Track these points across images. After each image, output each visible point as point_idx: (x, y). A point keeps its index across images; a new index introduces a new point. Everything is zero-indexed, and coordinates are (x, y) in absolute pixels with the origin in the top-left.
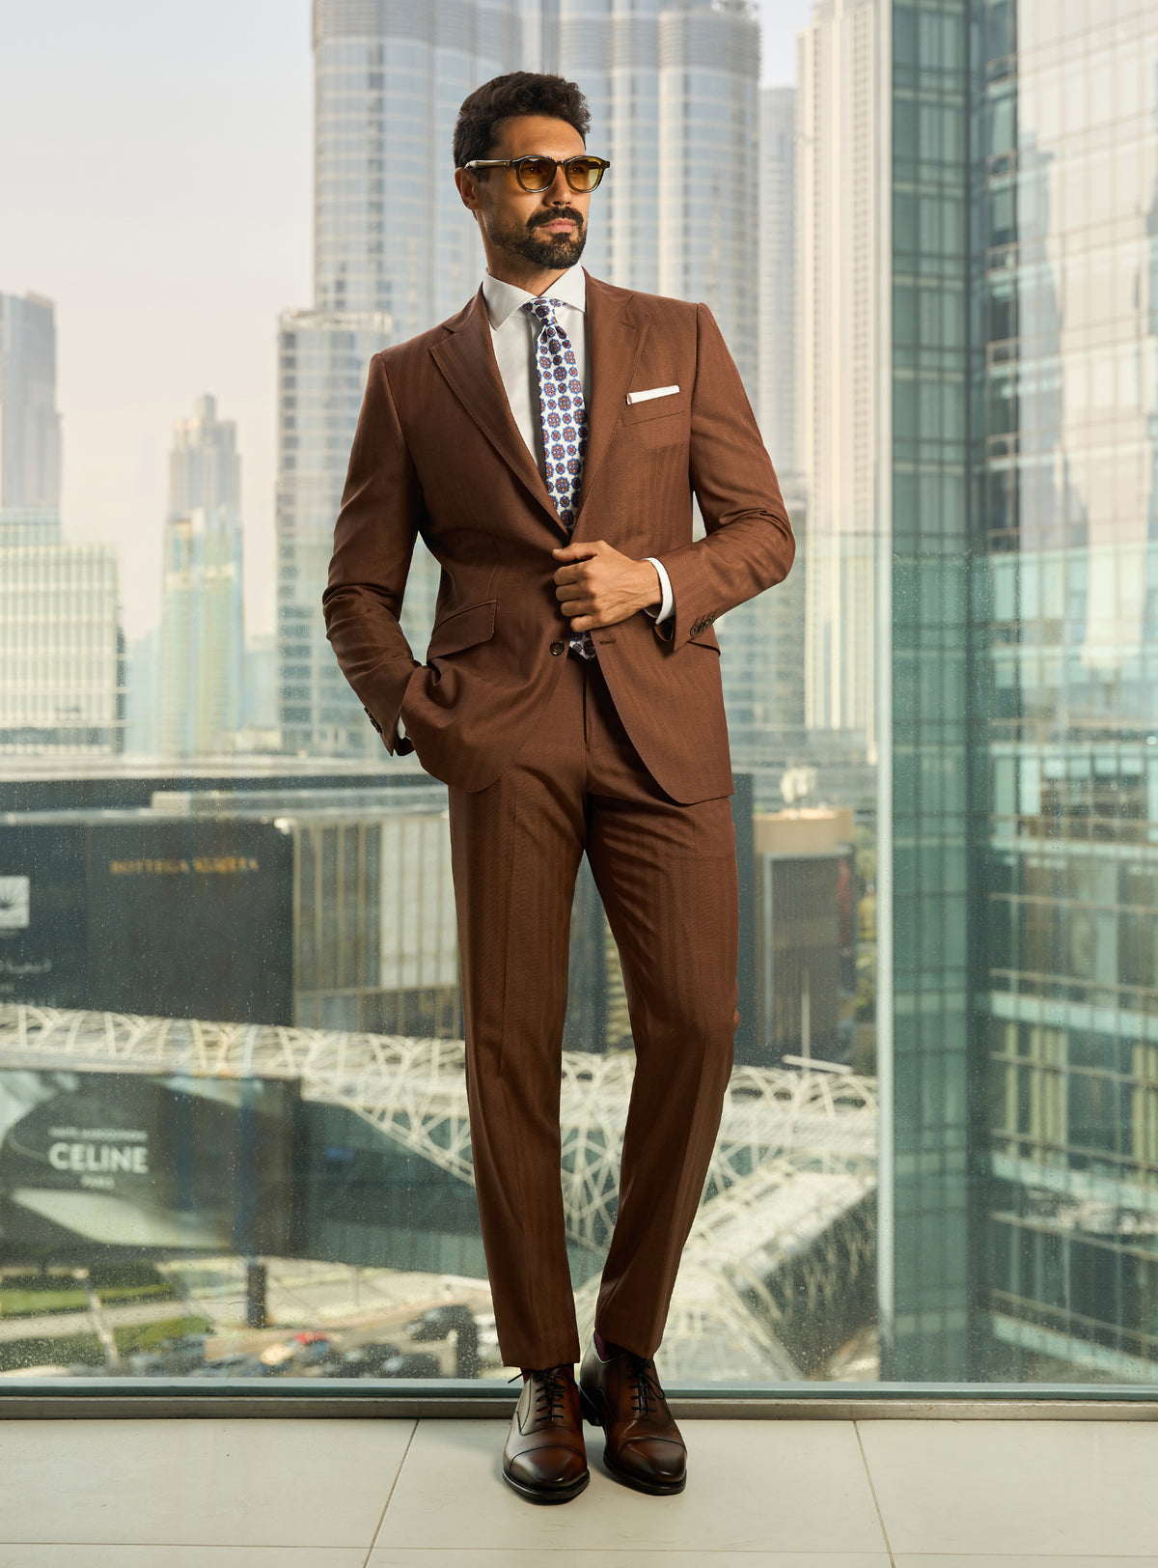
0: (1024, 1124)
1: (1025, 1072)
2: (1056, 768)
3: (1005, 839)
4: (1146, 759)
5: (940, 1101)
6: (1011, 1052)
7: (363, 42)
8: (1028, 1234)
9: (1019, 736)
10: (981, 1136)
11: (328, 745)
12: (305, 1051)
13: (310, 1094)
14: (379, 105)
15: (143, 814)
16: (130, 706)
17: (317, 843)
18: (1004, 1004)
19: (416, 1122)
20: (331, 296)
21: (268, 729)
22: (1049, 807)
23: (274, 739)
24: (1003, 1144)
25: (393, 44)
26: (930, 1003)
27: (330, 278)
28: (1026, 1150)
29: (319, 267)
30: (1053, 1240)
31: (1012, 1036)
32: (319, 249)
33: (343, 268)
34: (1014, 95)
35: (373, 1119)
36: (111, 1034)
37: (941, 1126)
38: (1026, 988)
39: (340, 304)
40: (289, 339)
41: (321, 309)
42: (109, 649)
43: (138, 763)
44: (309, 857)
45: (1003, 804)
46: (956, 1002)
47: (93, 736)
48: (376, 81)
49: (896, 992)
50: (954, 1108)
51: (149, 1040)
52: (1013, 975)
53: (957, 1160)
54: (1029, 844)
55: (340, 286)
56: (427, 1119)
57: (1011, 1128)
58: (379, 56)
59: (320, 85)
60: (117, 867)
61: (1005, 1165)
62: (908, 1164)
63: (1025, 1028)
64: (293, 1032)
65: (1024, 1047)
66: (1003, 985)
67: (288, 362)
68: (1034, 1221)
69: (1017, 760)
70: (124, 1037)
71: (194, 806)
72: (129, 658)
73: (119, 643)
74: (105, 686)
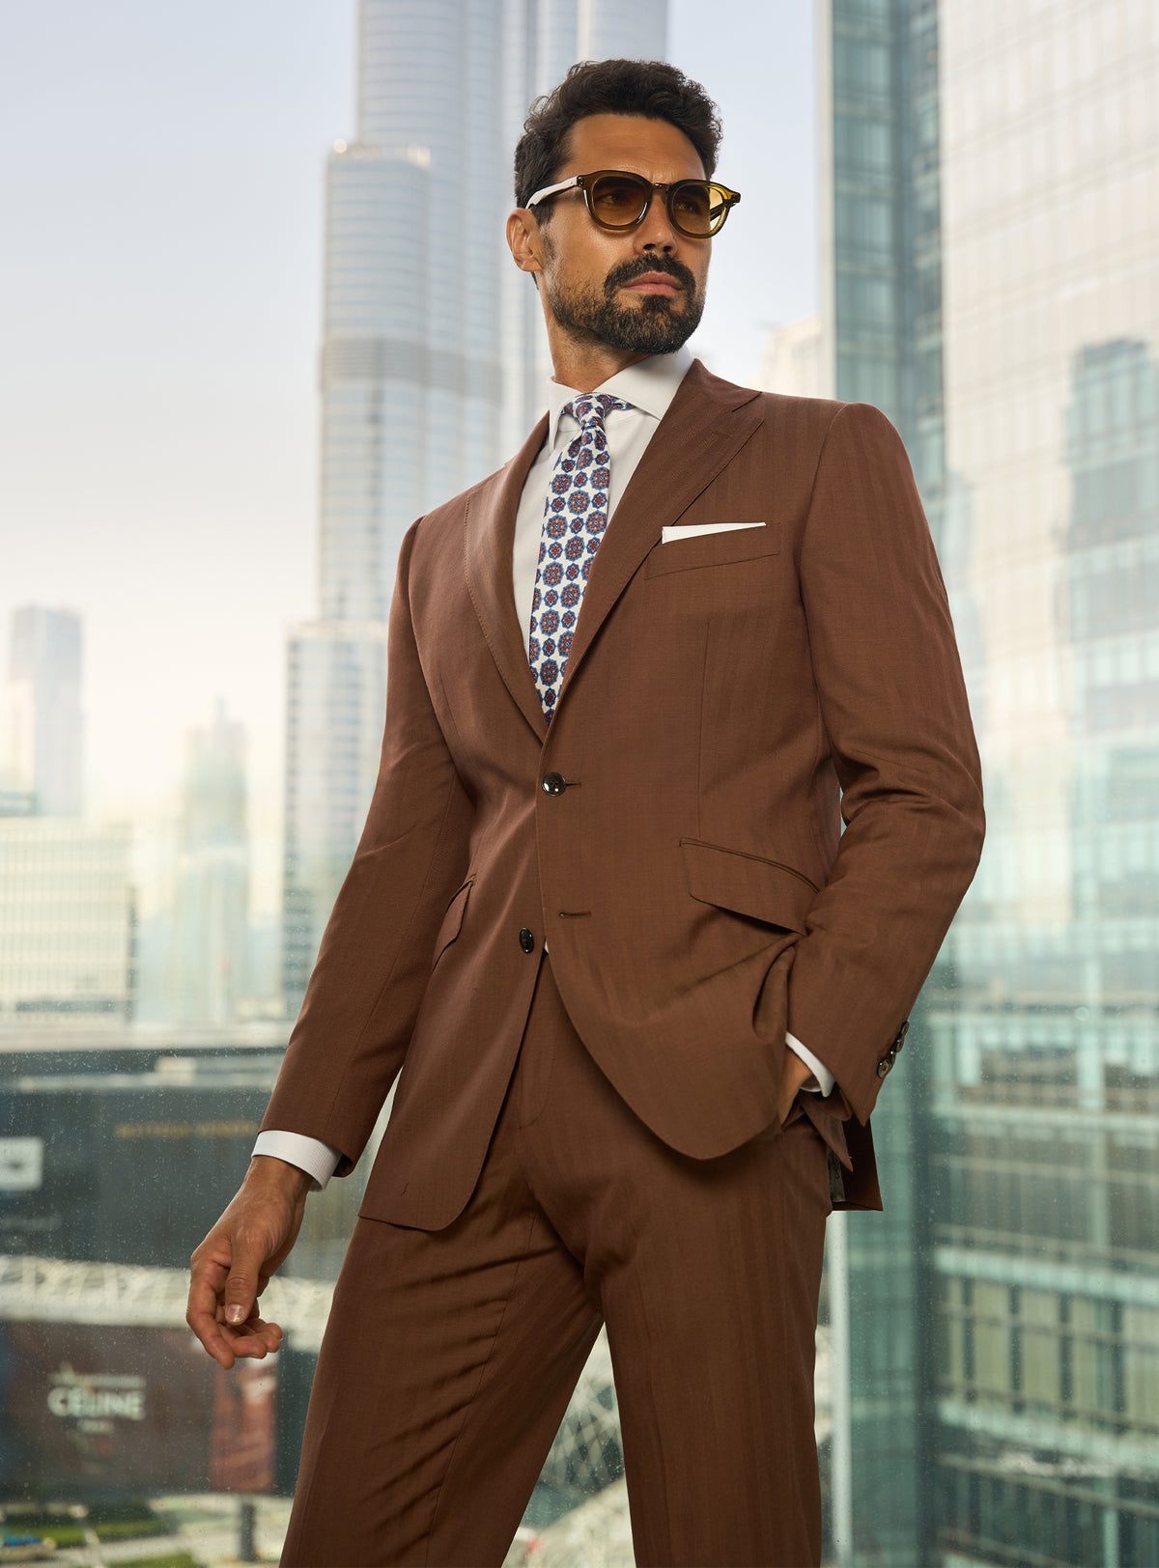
0: (969, 1371)
1: (969, 1324)
2: (992, 1038)
3: (946, 1107)
4: (1077, 1030)
5: (890, 1348)
6: (954, 1303)
7: (363, 386)
8: (975, 1477)
9: (954, 1007)
10: (929, 1383)
12: (293, 1302)
13: (302, 1343)
14: (377, 441)
15: (150, 1081)
16: (140, 978)
18: (949, 1260)
20: (333, 608)
21: (268, 997)
22: (988, 1075)
23: (275, 1007)
24: (947, 1391)
25: (392, 387)
26: (880, 1258)
27: (332, 591)
28: (971, 1397)
29: (323, 583)
30: (998, 1483)
31: (955, 1292)
32: (323, 568)
33: (344, 584)
34: (942, 430)
36: (111, 1286)
37: (890, 1374)
38: (968, 1244)
39: (341, 615)
40: (294, 647)
41: (324, 620)
42: (120, 926)
43: (146, 1032)
45: (942, 1072)
46: (904, 1257)
47: (106, 1006)
48: (375, 419)
49: (850, 1245)
50: (903, 1353)
51: (147, 1292)
52: (956, 1232)
53: (907, 1406)
54: (969, 1112)
55: (341, 599)
57: (956, 1375)
58: (377, 398)
59: (326, 423)
60: (125, 1131)
61: (952, 1411)
62: (862, 1410)
63: (968, 1283)
65: (967, 1299)
66: (946, 1241)
67: (294, 667)
68: (980, 1464)
69: (954, 1030)
70: (123, 1288)
71: (199, 1072)
72: (144, 933)
73: (133, 919)
74: (118, 959)
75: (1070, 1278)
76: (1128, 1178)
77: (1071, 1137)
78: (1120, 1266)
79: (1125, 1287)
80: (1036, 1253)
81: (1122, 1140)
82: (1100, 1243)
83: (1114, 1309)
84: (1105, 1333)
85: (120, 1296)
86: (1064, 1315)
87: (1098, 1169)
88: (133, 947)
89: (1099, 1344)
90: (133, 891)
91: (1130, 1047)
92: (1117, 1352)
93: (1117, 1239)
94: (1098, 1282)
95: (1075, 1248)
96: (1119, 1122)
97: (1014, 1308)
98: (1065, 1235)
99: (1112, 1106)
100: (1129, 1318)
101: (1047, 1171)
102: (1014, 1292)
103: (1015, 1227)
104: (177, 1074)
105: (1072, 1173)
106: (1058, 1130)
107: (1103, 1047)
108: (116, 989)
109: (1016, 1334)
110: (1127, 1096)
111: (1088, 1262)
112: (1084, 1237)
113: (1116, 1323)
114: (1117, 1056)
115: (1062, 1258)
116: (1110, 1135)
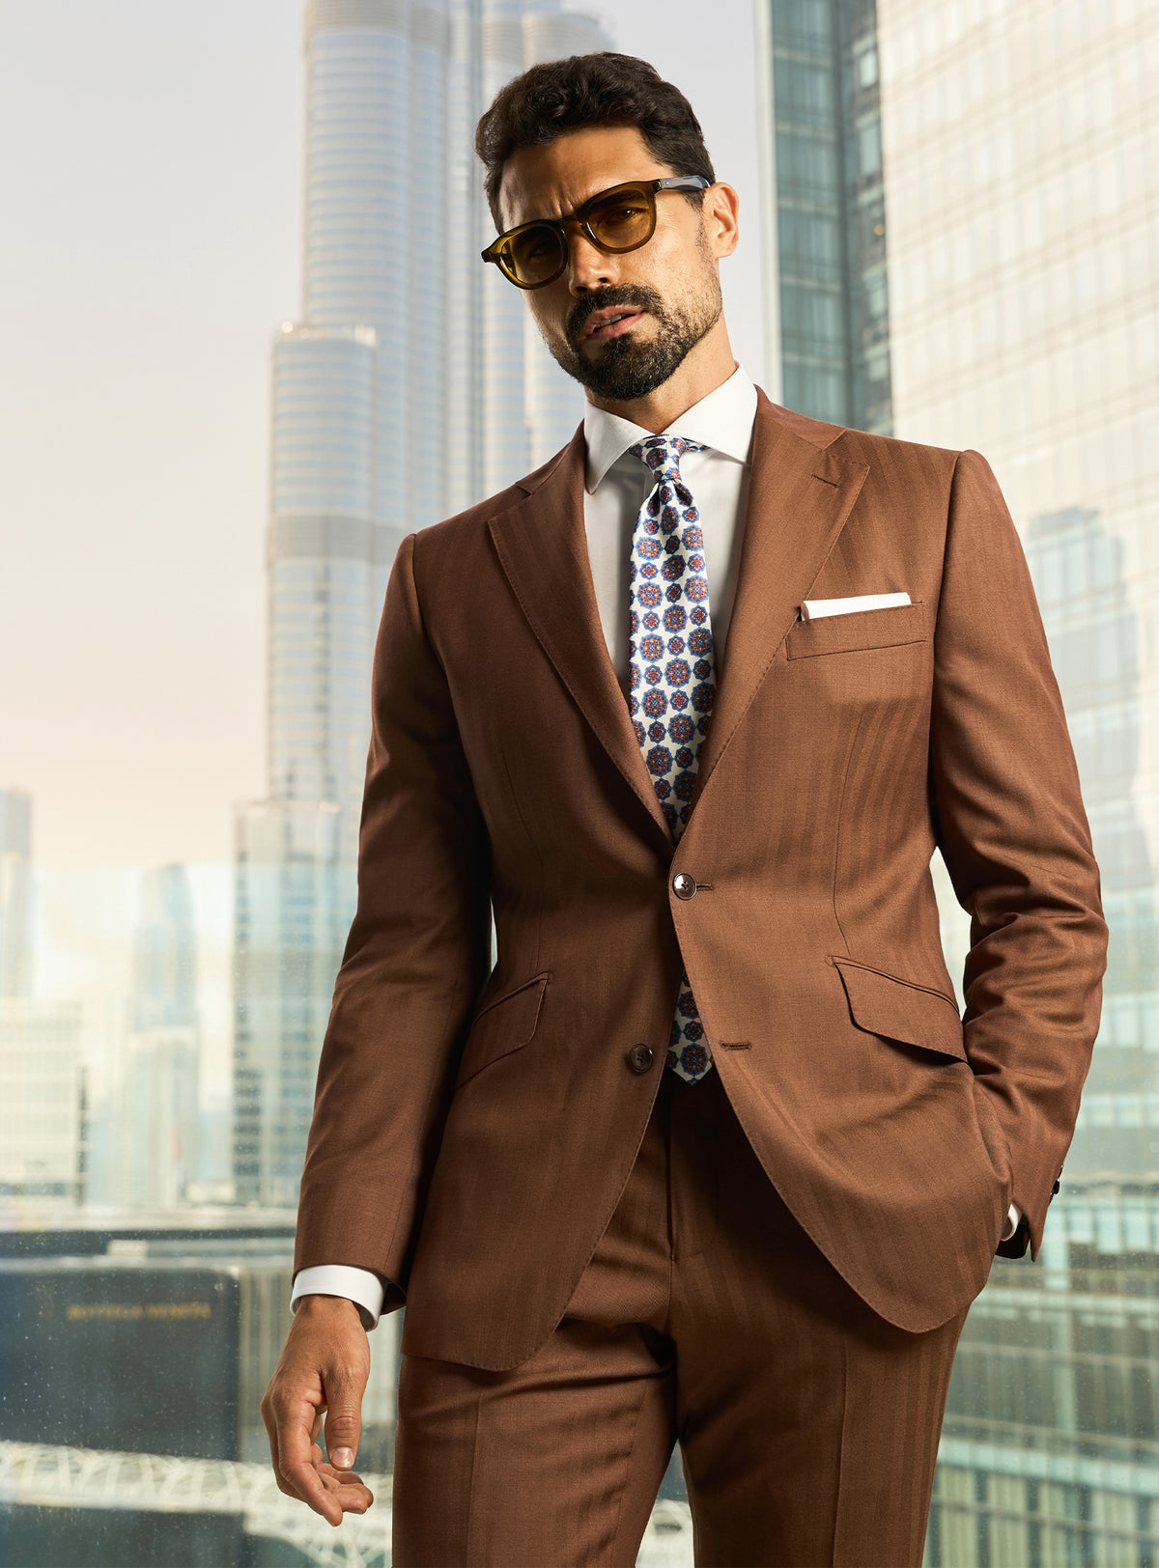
0: (937, 1558)
7: (312, 563)
11: (277, 1197)
12: (247, 1486)
13: (255, 1527)
14: (325, 618)
15: (101, 1262)
16: (91, 1162)
17: (265, 1291)
19: (353, 1554)
20: (282, 787)
21: (218, 1181)
23: (227, 1192)
25: (341, 565)
27: (280, 771)
29: (271, 761)
32: (271, 746)
33: (293, 762)
35: (311, 1551)
36: (64, 1468)
39: (290, 795)
40: (241, 827)
41: (272, 799)
42: (72, 1108)
43: (97, 1216)
44: (256, 1301)
47: (57, 1189)
48: (324, 597)
51: (100, 1474)
55: (290, 778)
56: (364, 1551)
58: (326, 575)
59: (273, 600)
60: (76, 1312)
64: (239, 1466)
67: (241, 854)
70: (77, 1471)
71: (150, 1254)
72: (92, 1115)
73: (83, 1104)
74: (70, 1141)
75: (1038, 1463)
76: (1096, 1359)
77: (1036, 1316)
78: (1089, 1451)
79: (1094, 1472)
80: (1002, 1438)
81: (1090, 1320)
82: (1069, 1427)
83: (1082, 1494)
84: (1074, 1520)
85: (73, 1480)
86: (1033, 1503)
87: (1065, 1350)
88: (83, 1128)
89: (1068, 1531)
90: (83, 1071)
91: (1096, 1227)
92: (1086, 1538)
93: (1085, 1422)
94: (1067, 1467)
95: (1042, 1432)
96: (1085, 1301)
97: (982, 1494)
98: (1034, 1420)
99: (1079, 1286)
100: (1098, 1503)
101: (1011, 1351)
102: (982, 1476)
103: (980, 1412)
104: (127, 1255)
105: (1039, 1354)
106: (1023, 1310)
107: (1068, 1227)
108: (67, 1172)
109: (984, 1521)
110: (1093, 1276)
111: (1057, 1446)
112: (1052, 1422)
113: (1085, 1512)
114: (1082, 1236)
115: (1029, 1443)
116: (1076, 1314)
